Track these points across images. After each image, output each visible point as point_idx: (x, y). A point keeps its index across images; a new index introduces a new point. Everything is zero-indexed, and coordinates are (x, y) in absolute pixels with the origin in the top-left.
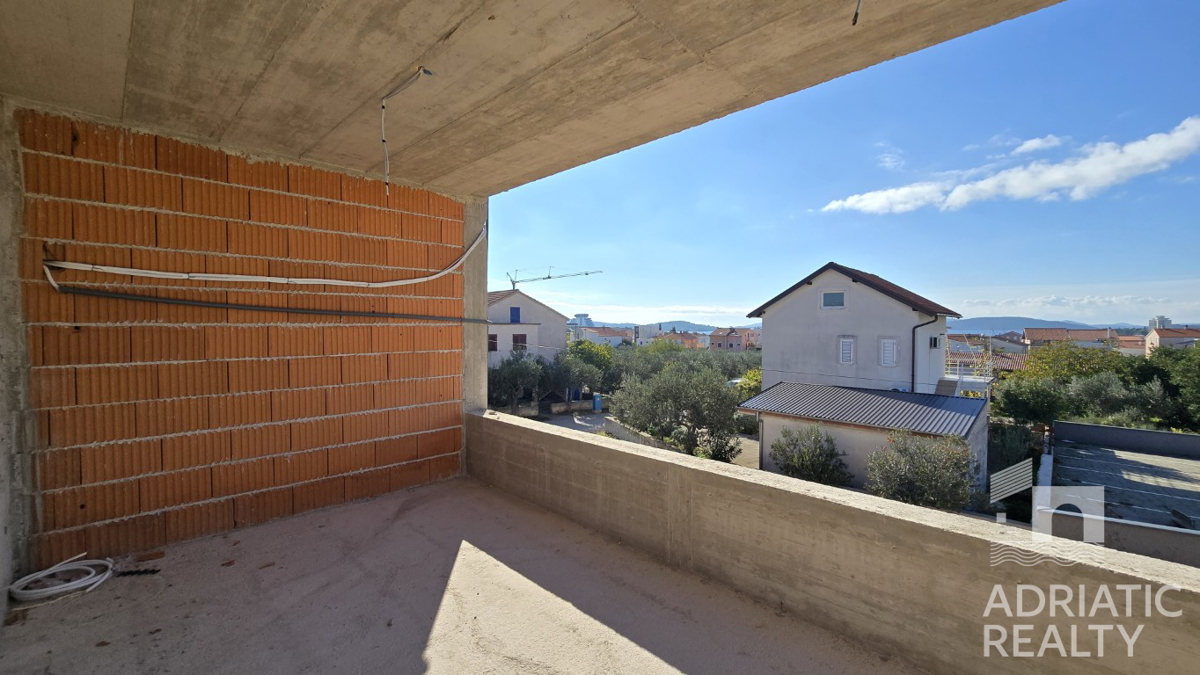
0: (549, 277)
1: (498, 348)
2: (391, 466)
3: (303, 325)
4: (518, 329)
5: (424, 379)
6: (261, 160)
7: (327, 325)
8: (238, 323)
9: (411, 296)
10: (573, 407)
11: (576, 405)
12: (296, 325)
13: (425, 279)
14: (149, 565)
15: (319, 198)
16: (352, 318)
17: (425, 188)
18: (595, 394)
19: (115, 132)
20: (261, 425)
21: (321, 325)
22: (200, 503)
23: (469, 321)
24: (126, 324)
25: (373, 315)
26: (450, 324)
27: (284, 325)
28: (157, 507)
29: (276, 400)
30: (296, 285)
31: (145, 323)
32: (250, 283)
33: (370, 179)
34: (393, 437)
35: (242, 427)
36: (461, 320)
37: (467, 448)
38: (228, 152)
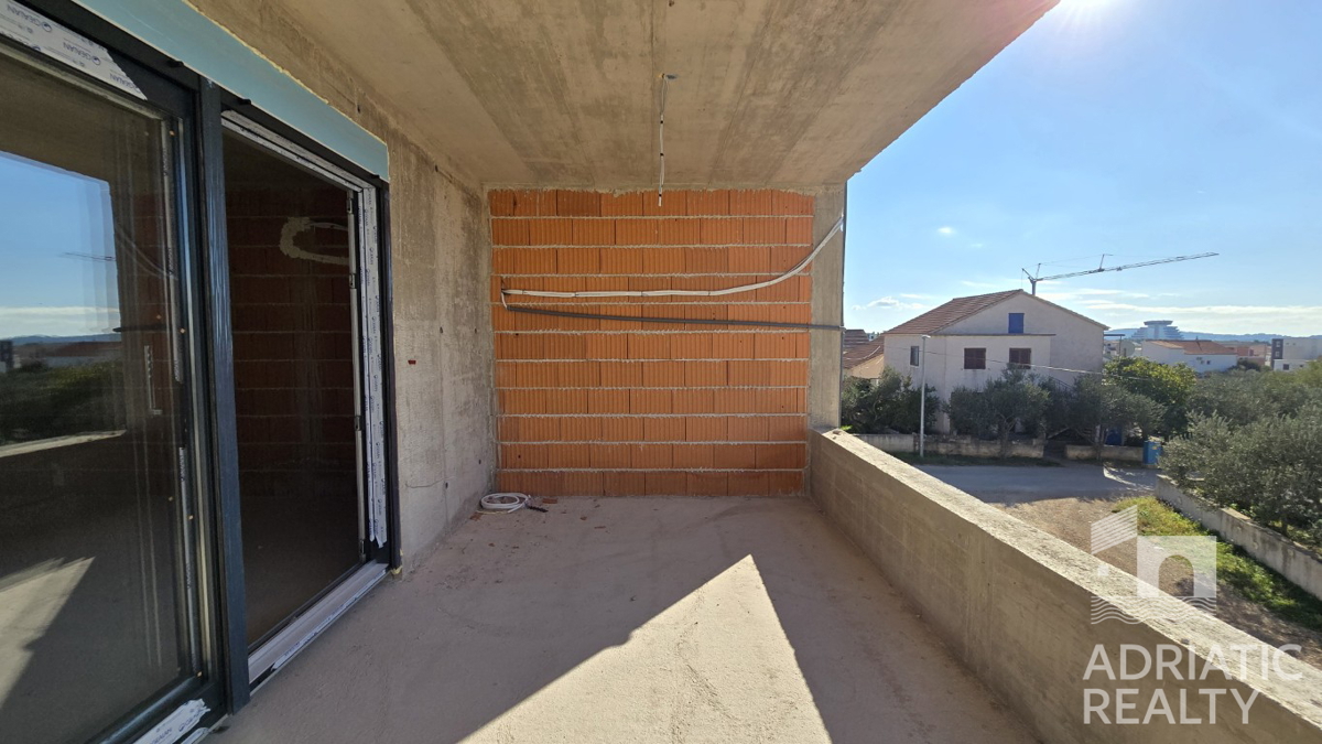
0: (1101, 270)
1: (988, 364)
2: (729, 470)
3: (654, 332)
4: (1018, 342)
5: (764, 388)
6: (623, 192)
7: (673, 332)
8: (609, 331)
9: (752, 303)
10: (1105, 454)
11: (1112, 451)
12: (648, 332)
13: (766, 284)
14: (544, 506)
15: (667, 217)
16: (694, 326)
17: (768, 187)
18: (1153, 439)
19: (534, 193)
20: (622, 415)
21: (668, 332)
22: (582, 470)
23: (817, 327)
24: (541, 332)
25: (714, 322)
26: (795, 331)
27: (639, 332)
28: (557, 467)
29: (591, 395)
30: (648, 297)
31: (551, 332)
32: (615, 297)
33: (711, 190)
34: (732, 443)
35: (609, 415)
36: (808, 326)
37: (811, 467)
38: (600, 191)
